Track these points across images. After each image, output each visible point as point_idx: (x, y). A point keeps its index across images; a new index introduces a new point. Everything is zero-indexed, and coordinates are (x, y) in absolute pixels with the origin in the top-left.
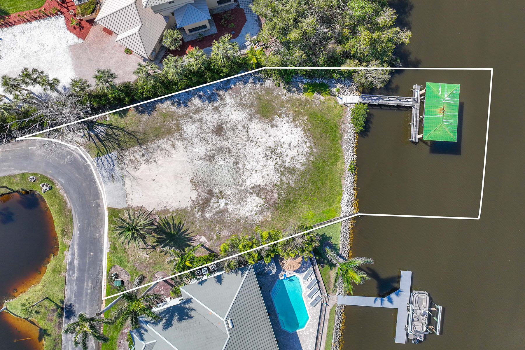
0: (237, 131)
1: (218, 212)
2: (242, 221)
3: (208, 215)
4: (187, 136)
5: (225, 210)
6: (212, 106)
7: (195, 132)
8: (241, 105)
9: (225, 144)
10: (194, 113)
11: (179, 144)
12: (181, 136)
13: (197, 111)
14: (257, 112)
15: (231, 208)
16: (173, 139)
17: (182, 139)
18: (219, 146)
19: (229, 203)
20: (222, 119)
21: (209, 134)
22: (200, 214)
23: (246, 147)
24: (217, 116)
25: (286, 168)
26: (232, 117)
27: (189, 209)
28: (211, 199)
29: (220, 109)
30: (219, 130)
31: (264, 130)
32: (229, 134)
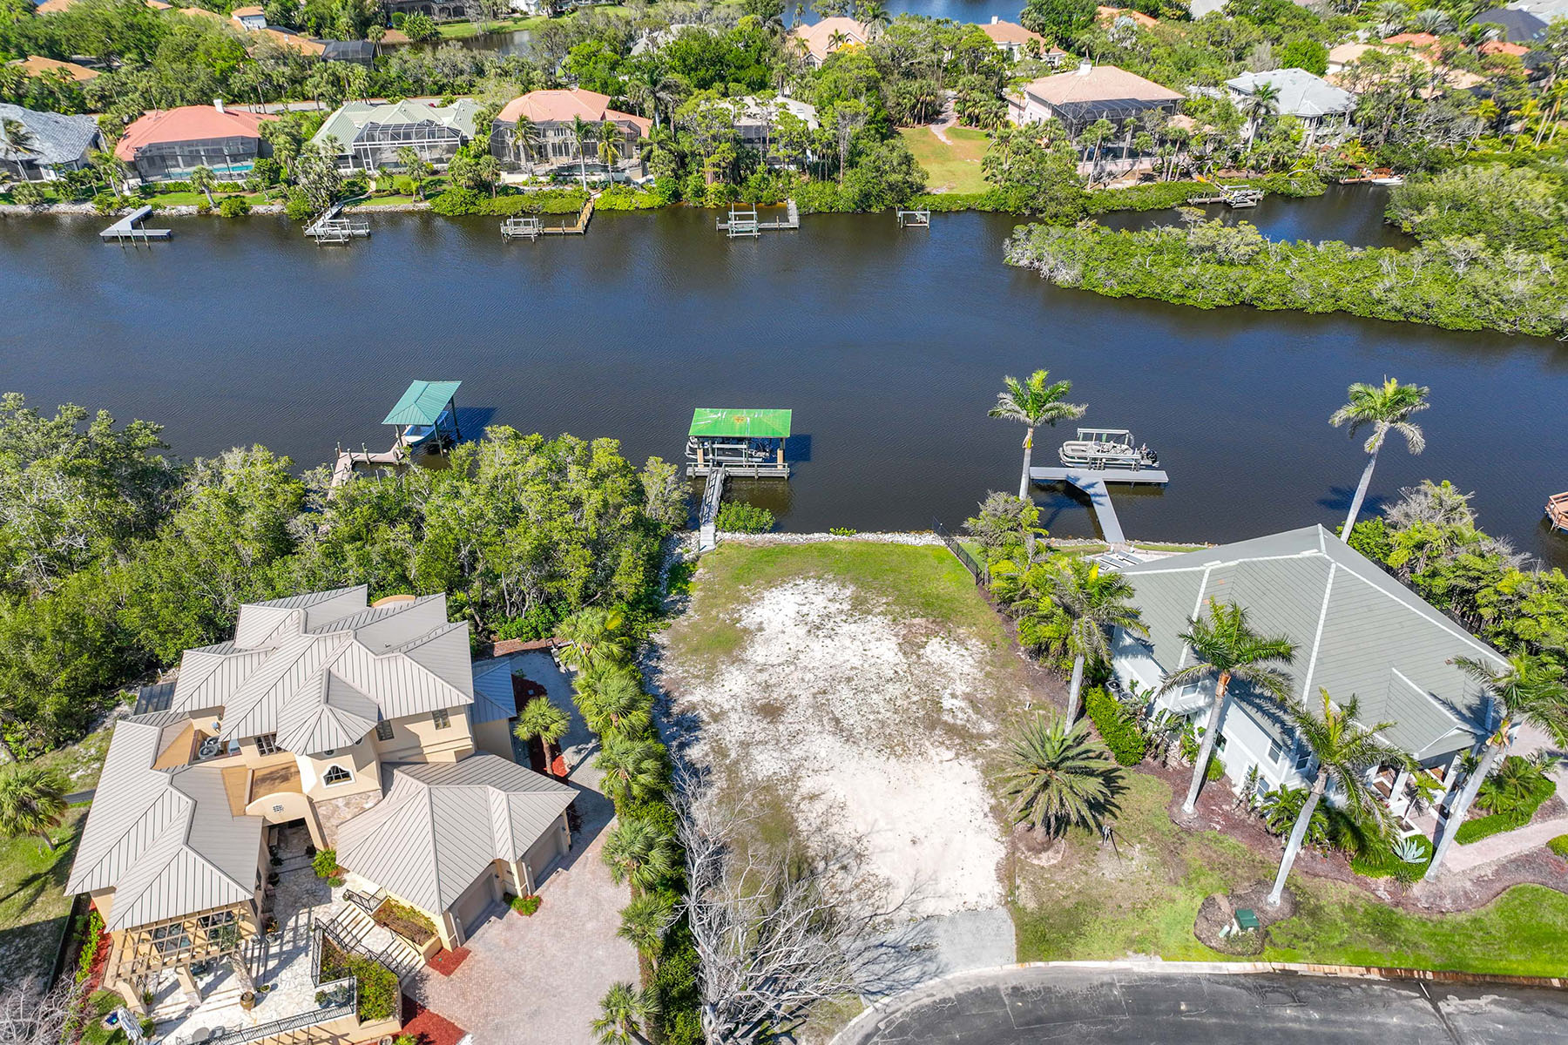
0: (772, 682)
1: (977, 710)
2: (988, 668)
3: (988, 728)
4: (787, 768)
5: (971, 699)
6: (709, 724)
7: (775, 755)
8: (709, 678)
9: (805, 698)
10: (726, 756)
11: (808, 785)
12: (787, 781)
13: (721, 752)
14: (728, 652)
15: (961, 688)
16: (796, 799)
17: (794, 778)
18: (811, 710)
19: (948, 691)
20: (743, 707)
21: (781, 728)
22: (988, 742)
23: (810, 666)
24: (734, 716)
25: (854, 608)
26: (736, 690)
27: (979, 761)
28: (945, 723)
29: (717, 710)
30: (771, 712)
31: (767, 641)
32: (779, 694)
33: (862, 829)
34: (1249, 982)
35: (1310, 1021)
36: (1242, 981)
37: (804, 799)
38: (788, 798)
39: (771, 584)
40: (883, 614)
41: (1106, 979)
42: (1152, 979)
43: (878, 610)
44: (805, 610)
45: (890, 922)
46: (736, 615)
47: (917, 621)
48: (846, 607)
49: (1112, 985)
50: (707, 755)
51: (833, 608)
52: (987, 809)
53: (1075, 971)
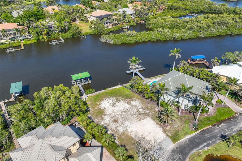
0: (113, 116)
1: (145, 110)
2: (142, 103)
3: (148, 112)
4: (125, 129)
5: (142, 108)
6: (108, 127)
7: (121, 128)
8: (102, 119)
9: (120, 117)
10: (114, 131)
11: (130, 130)
12: (126, 131)
14: (103, 114)
16: (129, 133)
17: (127, 130)
18: (122, 119)
19: (139, 108)
20: (111, 122)
21: (119, 123)
22: (149, 114)
23: (117, 112)
24: (111, 124)
26: (108, 120)
27: (150, 117)
28: (142, 113)
29: (108, 124)
30: (116, 121)
31: (107, 110)
32: (115, 118)
33: (142, 134)
34: (200, 133)
35: (209, 135)
36: (199, 133)
37: (130, 133)
38: (128, 134)
39: (101, 101)
40: (121, 100)
41: (185, 141)
42: (190, 138)
43: (120, 100)
44: (110, 103)
45: (155, 146)
46: (99, 108)
47: (127, 99)
48: (115, 101)
49: (186, 141)
50: (111, 132)
51: (114, 101)
52: (156, 124)
53: (181, 142)
